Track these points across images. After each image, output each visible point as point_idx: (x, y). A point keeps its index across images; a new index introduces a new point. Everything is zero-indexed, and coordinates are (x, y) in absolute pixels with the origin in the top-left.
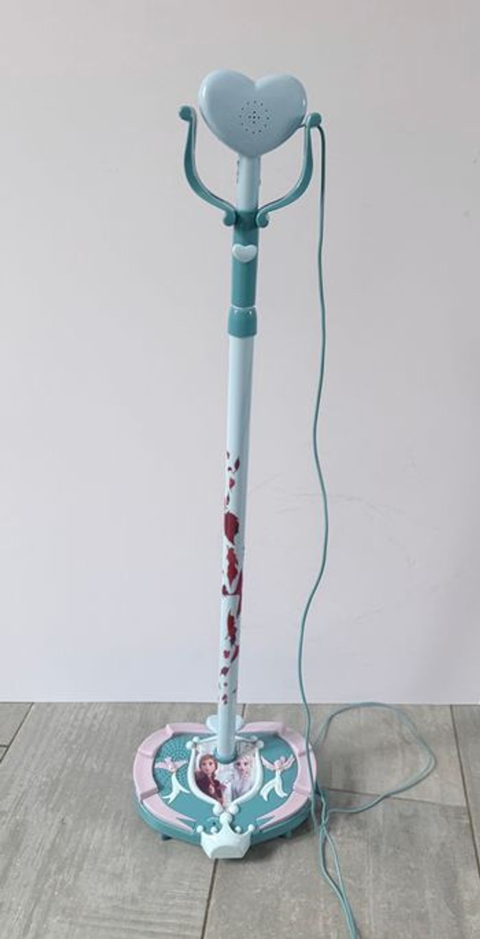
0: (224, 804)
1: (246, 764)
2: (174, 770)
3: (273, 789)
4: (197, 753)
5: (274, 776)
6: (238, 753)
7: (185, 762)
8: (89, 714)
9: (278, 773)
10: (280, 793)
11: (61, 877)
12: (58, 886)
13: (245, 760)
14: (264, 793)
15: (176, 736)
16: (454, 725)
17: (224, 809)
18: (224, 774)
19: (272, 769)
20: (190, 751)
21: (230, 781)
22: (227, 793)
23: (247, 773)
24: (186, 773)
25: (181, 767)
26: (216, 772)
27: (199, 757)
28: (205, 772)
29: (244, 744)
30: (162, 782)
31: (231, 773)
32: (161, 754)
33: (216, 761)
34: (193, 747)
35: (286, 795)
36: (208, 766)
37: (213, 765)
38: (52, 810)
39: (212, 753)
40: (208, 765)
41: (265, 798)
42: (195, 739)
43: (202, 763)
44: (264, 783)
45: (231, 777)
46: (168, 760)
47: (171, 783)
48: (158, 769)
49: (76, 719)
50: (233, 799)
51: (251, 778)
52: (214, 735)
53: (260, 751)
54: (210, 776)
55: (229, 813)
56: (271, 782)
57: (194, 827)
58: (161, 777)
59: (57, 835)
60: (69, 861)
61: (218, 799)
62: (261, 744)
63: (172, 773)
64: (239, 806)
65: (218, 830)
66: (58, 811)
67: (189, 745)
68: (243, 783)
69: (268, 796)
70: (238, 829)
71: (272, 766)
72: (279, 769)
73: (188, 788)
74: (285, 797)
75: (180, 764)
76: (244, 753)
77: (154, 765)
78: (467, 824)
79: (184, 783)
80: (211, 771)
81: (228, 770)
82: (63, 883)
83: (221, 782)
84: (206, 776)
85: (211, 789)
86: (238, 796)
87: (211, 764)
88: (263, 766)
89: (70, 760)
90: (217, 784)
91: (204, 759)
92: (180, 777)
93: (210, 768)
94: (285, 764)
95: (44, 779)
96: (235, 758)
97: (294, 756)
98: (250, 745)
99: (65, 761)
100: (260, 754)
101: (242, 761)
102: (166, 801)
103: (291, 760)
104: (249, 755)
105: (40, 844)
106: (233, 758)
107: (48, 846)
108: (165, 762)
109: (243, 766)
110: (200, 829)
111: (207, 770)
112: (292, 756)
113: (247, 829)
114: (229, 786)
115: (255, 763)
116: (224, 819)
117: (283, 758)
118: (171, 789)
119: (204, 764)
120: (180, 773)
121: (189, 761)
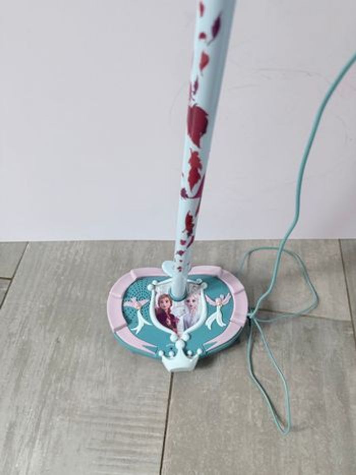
0: (179, 333)
1: (194, 301)
2: (139, 308)
3: (215, 320)
4: (156, 293)
5: (215, 311)
6: (188, 293)
7: (147, 301)
8: (71, 251)
9: (218, 308)
10: (221, 324)
11: (59, 385)
12: (58, 392)
13: (193, 298)
15: (139, 279)
16: (342, 255)
17: (179, 336)
18: (177, 309)
19: (214, 305)
20: (151, 292)
22: (180, 324)
24: (148, 309)
25: (145, 305)
26: (172, 308)
27: (158, 296)
28: (163, 308)
29: (192, 285)
30: (130, 317)
31: (182, 308)
32: (128, 295)
33: (171, 299)
34: (152, 289)
35: (225, 325)
36: (165, 304)
37: (169, 303)
38: (49, 330)
39: (167, 293)
40: (165, 303)
41: (209, 328)
42: (154, 282)
43: (160, 302)
44: (208, 317)
45: (183, 312)
46: (134, 299)
47: (137, 318)
48: (127, 307)
49: (62, 256)
50: (185, 329)
51: (198, 313)
52: (169, 277)
53: (204, 290)
54: (166, 311)
55: (182, 340)
56: (212, 315)
57: (156, 352)
58: (129, 313)
59: (54, 351)
60: (65, 372)
61: (174, 329)
62: (205, 285)
63: (138, 310)
64: (190, 335)
65: (175, 355)
66: (53, 331)
67: (149, 287)
68: (192, 317)
69: (212, 326)
70: (190, 353)
71: (214, 303)
72: (220, 305)
73: (151, 322)
74: (224, 326)
75: (143, 303)
76: (192, 292)
77: (123, 304)
78: (351, 334)
79: (147, 318)
80: (167, 308)
81: (180, 306)
82: (61, 388)
83: (176, 315)
84: (163, 311)
85: (168, 322)
86: (188, 327)
87: (167, 302)
88: (207, 303)
89: (59, 290)
90: (172, 317)
91: (161, 298)
92: (144, 312)
93: (167, 305)
94: (224, 301)
95: (41, 306)
96: (186, 297)
97: (231, 294)
98: (197, 286)
99: (57, 289)
100: (204, 293)
101: (191, 298)
102: (134, 333)
103: (228, 297)
104: (195, 294)
105: (42, 359)
106: (184, 297)
107: (48, 361)
108: (132, 302)
109: (191, 303)
110: (161, 353)
111: (165, 307)
112: (229, 294)
113: (196, 353)
114: (181, 319)
115: (201, 300)
116: (179, 345)
117: (222, 296)
118: (137, 322)
119: (162, 302)
120: (143, 310)
121: (150, 300)
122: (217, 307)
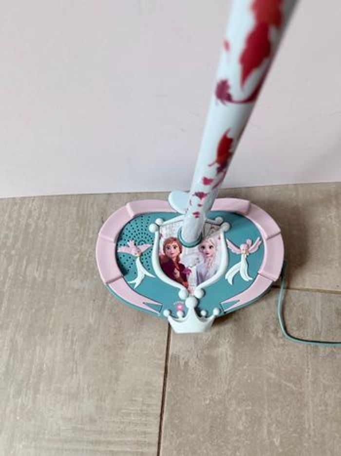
1: (210, 247)
2: (138, 255)
3: (239, 272)
4: (160, 236)
5: (239, 260)
6: (203, 236)
7: (149, 246)
10: (246, 278)
13: (210, 243)
14: (229, 277)
15: (138, 216)
17: (190, 292)
18: (189, 258)
19: (238, 253)
20: (154, 234)
21: (195, 265)
22: (192, 277)
23: (212, 256)
24: (150, 257)
25: (145, 251)
26: (181, 256)
27: (163, 240)
28: (170, 255)
29: (209, 226)
30: (126, 266)
31: (196, 257)
32: (124, 237)
33: (181, 245)
34: (156, 230)
35: (251, 279)
36: (172, 250)
37: (178, 249)
39: (175, 236)
40: (172, 248)
42: (158, 221)
43: (166, 247)
44: (229, 266)
45: (196, 261)
46: (131, 243)
47: (135, 267)
48: (121, 253)
50: (198, 284)
51: (216, 262)
52: (178, 214)
53: (225, 233)
54: (174, 260)
55: (194, 296)
56: (235, 266)
57: (161, 311)
58: (125, 261)
62: (226, 227)
63: (137, 257)
64: (204, 291)
65: (184, 315)
67: (152, 227)
68: (208, 268)
69: (233, 280)
70: (203, 313)
71: (238, 250)
72: (246, 253)
73: (153, 273)
76: (209, 235)
77: (116, 249)
79: (149, 268)
80: (175, 255)
81: (193, 253)
83: (186, 266)
84: (171, 260)
85: (176, 274)
87: (175, 247)
88: (228, 250)
90: (182, 267)
91: (168, 242)
92: (144, 261)
93: (175, 252)
94: (251, 248)
98: (215, 227)
100: (225, 238)
101: (207, 243)
102: (131, 286)
104: (214, 237)
106: (198, 241)
108: (128, 246)
109: (208, 249)
110: (166, 313)
111: (172, 254)
112: (259, 239)
113: (212, 314)
114: (194, 270)
116: (190, 304)
118: (136, 273)
119: (168, 248)
120: (144, 257)
121: (153, 244)
122: (242, 256)
